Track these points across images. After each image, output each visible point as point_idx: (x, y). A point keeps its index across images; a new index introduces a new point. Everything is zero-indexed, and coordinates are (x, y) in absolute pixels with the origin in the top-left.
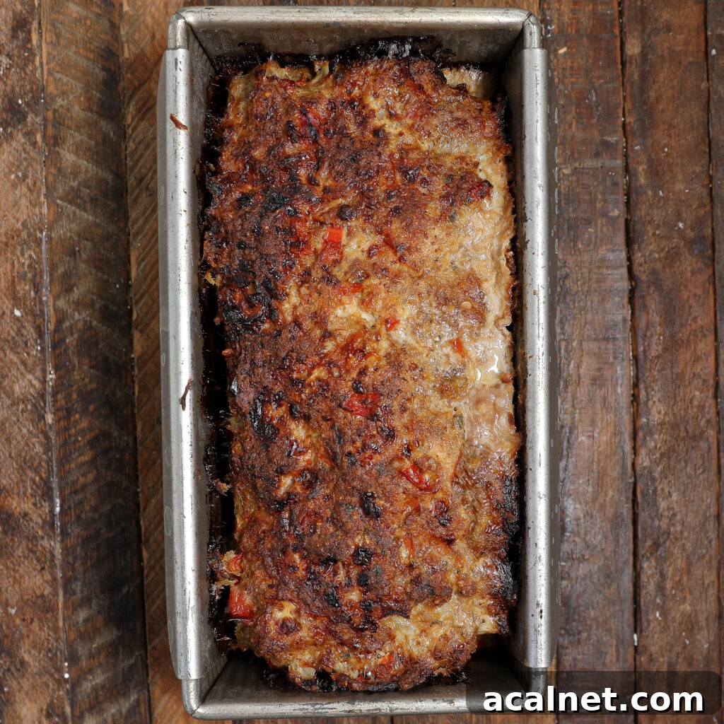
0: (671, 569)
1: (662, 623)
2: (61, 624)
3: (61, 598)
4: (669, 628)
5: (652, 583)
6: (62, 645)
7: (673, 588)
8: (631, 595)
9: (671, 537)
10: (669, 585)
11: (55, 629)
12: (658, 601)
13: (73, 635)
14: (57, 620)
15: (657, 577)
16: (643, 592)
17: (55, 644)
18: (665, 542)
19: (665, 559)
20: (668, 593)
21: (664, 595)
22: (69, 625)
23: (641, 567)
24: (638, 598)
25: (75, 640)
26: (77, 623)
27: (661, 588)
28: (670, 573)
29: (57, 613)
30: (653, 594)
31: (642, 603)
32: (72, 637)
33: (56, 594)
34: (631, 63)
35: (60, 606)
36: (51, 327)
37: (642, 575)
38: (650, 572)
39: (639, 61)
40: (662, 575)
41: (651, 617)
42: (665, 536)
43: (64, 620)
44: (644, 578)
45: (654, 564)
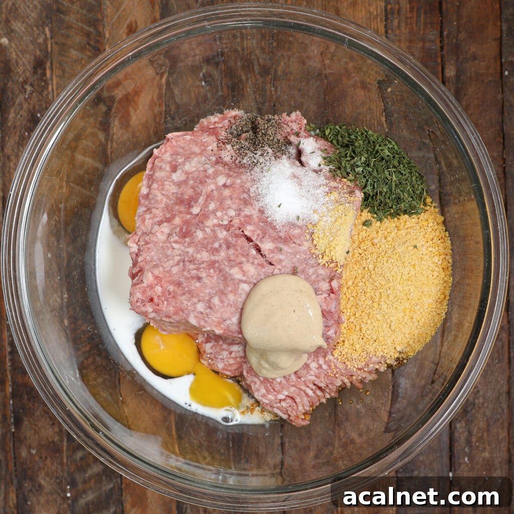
0: (476, 428)
1: (470, 465)
2: (65, 460)
3: (65, 444)
4: (474, 468)
5: (463, 438)
6: (66, 474)
7: (477, 441)
8: (448, 446)
9: (476, 406)
10: (474, 439)
11: (61, 464)
12: (467, 450)
13: (73, 468)
14: (62, 458)
15: (466, 434)
16: (456, 444)
17: (61, 474)
18: (471, 410)
19: (472, 421)
20: (473, 444)
21: (471, 447)
22: (71, 462)
23: (455, 428)
24: (453, 448)
25: (74, 471)
26: (76, 460)
27: (469, 442)
28: (475, 431)
29: (63, 454)
30: (464, 445)
31: (455, 452)
32: (72, 470)
33: (62, 441)
34: (449, 82)
35: (65, 448)
36: (65, 264)
37: (456, 433)
38: (461, 430)
39: (454, 81)
40: (470, 433)
41: (462, 461)
42: (472, 406)
43: (67, 458)
44: (457, 434)
45: (464, 425)
